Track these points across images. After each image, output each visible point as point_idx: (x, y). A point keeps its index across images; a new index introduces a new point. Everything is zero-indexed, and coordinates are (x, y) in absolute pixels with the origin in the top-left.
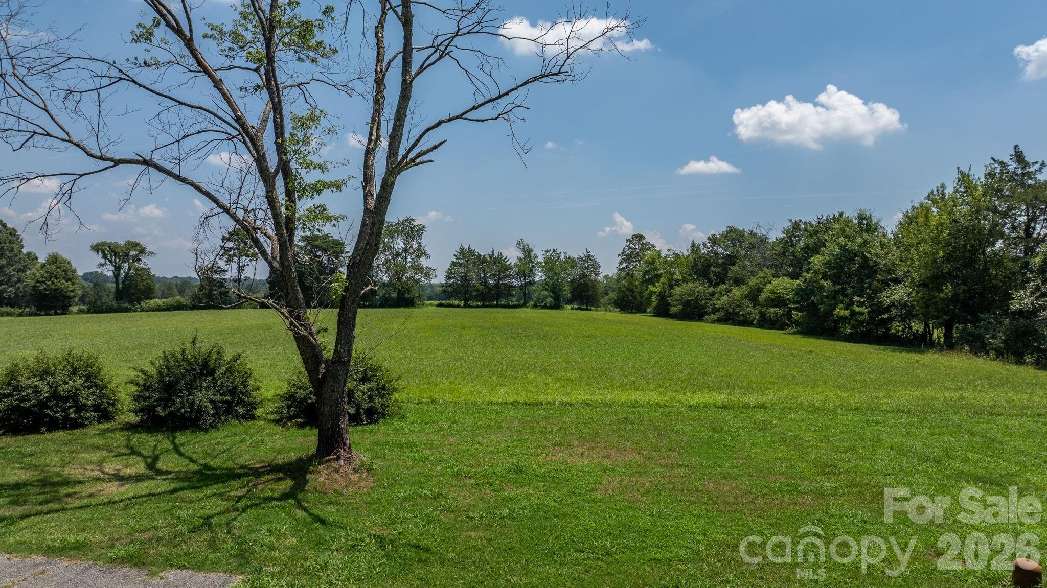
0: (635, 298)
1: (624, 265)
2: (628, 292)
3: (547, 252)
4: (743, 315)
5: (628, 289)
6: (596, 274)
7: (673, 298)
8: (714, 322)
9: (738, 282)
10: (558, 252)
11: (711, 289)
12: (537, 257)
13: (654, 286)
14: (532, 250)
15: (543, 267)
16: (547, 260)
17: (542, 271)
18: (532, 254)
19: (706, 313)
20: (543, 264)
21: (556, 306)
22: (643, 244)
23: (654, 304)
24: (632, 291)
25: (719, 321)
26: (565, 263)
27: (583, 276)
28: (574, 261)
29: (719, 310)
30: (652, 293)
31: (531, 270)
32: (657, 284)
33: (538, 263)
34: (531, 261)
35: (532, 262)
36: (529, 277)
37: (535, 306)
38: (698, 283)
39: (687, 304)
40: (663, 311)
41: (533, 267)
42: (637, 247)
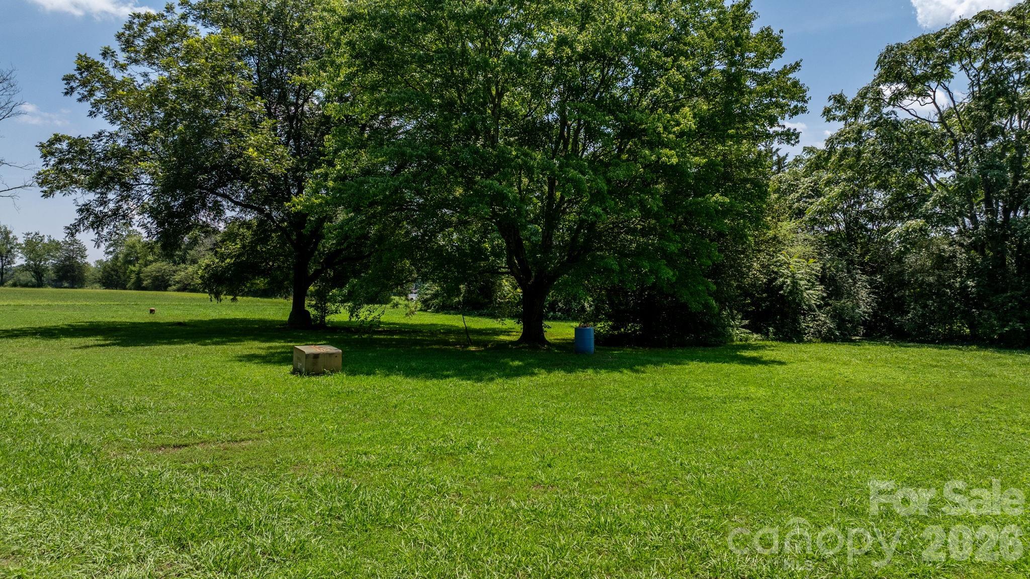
0: (119, 277)
1: (111, 249)
2: (113, 273)
3: (28, 234)
4: (193, 285)
5: (112, 270)
6: (82, 257)
7: (145, 275)
8: (174, 291)
9: (194, 262)
10: (41, 235)
11: (174, 268)
12: (16, 239)
13: (134, 266)
14: (10, 232)
15: (24, 249)
16: (29, 242)
17: (22, 253)
18: (11, 236)
19: (170, 286)
20: (24, 246)
21: (40, 284)
22: (129, 232)
23: (132, 281)
24: (116, 271)
25: (178, 290)
26: (48, 245)
27: (69, 258)
28: (58, 243)
29: (178, 282)
30: (132, 271)
31: (9, 251)
32: (137, 265)
33: (17, 244)
34: (8, 242)
35: (10, 243)
36: (7, 257)
37: (14, 285)
38: (164, 263)
39: (156, 278)
40: (138, 286)
41: (12, 248)
42: (124, 233)
